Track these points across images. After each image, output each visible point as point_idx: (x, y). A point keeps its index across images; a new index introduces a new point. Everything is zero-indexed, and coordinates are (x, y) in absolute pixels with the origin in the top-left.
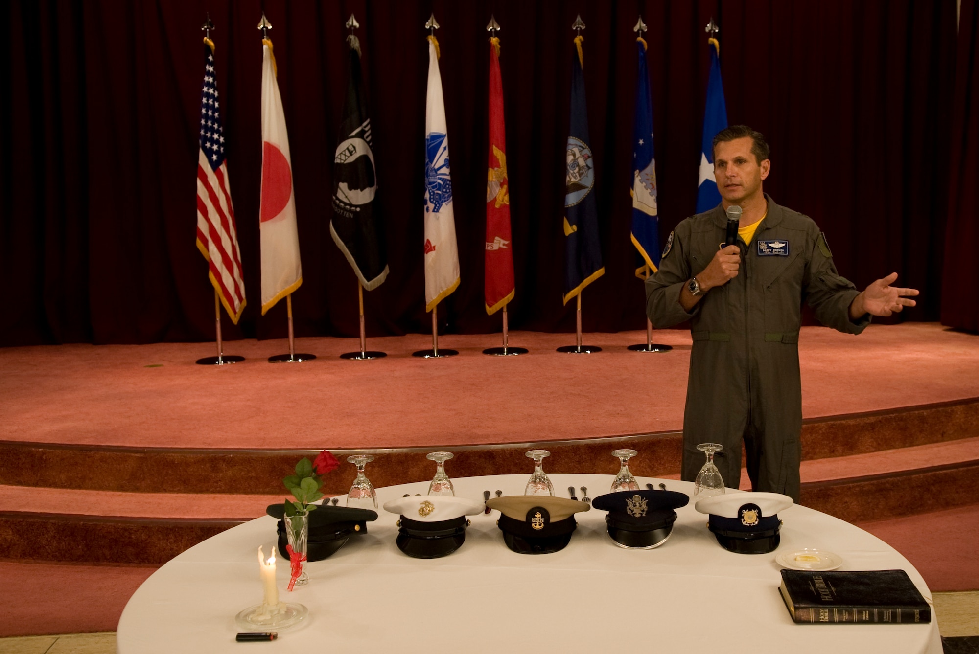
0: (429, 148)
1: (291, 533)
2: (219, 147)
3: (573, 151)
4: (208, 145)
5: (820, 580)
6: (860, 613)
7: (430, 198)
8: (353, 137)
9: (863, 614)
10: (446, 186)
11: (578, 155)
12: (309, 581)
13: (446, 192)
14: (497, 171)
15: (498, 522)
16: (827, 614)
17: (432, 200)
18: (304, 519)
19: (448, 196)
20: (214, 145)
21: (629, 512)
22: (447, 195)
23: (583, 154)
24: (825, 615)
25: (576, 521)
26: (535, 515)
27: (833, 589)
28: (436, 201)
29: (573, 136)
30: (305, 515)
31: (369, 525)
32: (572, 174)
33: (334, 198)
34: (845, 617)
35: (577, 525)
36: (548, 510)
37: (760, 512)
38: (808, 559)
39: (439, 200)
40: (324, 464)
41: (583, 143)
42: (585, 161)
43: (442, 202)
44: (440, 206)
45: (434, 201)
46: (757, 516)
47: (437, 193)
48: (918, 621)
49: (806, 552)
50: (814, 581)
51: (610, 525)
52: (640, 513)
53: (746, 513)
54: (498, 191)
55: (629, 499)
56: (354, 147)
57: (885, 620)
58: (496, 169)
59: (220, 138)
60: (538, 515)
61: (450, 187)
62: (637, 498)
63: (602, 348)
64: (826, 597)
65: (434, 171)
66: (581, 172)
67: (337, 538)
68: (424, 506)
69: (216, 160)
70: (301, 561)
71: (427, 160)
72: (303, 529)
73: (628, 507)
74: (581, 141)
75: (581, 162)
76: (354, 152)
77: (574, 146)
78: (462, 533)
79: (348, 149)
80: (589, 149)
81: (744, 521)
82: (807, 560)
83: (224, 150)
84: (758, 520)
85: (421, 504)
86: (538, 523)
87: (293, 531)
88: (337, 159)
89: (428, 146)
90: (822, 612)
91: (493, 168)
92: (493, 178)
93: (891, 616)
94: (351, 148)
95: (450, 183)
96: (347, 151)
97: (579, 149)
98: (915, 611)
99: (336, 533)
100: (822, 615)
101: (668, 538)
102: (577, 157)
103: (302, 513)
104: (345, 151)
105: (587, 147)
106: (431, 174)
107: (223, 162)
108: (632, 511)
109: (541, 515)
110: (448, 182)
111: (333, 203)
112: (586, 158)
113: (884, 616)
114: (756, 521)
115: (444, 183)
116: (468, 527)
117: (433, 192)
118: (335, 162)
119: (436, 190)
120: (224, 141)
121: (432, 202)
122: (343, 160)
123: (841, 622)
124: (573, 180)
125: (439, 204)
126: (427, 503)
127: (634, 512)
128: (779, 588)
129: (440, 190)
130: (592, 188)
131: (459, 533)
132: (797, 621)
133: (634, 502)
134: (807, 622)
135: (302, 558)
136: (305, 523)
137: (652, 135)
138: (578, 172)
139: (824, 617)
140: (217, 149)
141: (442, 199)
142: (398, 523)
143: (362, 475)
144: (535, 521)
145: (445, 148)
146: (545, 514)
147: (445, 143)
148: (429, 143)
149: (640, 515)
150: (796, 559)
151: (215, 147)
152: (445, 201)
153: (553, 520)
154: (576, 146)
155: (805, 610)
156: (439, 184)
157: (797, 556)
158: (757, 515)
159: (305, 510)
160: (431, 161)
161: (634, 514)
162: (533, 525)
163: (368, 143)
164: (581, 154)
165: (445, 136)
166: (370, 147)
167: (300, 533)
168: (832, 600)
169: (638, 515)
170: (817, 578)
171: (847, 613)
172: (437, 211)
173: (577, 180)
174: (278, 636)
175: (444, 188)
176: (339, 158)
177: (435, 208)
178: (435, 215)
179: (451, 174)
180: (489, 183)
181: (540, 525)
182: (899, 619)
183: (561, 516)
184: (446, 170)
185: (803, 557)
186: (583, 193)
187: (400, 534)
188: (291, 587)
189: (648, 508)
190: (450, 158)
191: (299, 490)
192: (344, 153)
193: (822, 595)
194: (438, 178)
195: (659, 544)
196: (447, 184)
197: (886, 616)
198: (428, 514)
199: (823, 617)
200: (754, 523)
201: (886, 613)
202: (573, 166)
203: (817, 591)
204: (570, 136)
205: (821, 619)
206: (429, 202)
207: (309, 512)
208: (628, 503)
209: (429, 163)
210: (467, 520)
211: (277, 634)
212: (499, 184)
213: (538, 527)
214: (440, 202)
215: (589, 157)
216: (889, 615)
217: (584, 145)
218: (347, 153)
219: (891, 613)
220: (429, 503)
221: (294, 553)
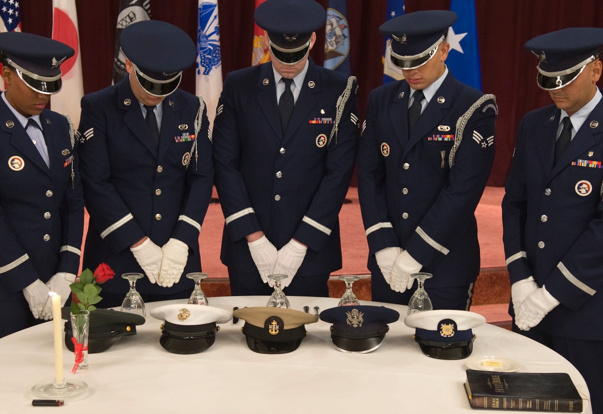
0: (201, 16)
1: (76, 328)
2: (14, 12)
3: (331, 21)
4: (4, 9)
5: (497, 378)
6: (525, 402)
7: (201, 62)
8: (133, 5)
9: (527, 403)
10: (215, 51)
11: (335, 24)
12: (89, 366)
13: (216, 57)
14: (262, 38)
15: (242, 329)
16: (498, 401)
17: (203, 64)
18: (86, 317)
19: (218, 60)
20: (10, 9)
21: (348, 322)
22: (216, 60)
23: (340, 24)
24: (496, 402)
25: (306, 330)
26: (272, 323)
27: (506, 384)
28: (207, 65)
29: (331, 8)
30: (87, 314)
31: (138, 328)
32: (329, 42)
33: (116, 60)
34: (512, 405)
35: (306, 333)
36: (283, 320)
37: (455, 326)
38: (493, 365)
39: (209, 64)
40: (103, 274)
41: (341, 14)
42: (341, 30)
43: (212, 65)
44: (210, 69)
45: (205, 65)
46: (453, 330)
47: (208, 58)
48: (572, 410)
49: (493, 359)
50: (492, 379)
51: (333, 333)
52: (357, 324)
53: (444, 327)
54: (262, 57)
55: (349, 312)
56: (134, 14)
57: (544, 409)
58: (261, 36)
59: (15, 3)
60: (274, 323)
61: (220, 52)
62: (355, 312)
63: (352, 201)
64: (499, 390)
65: (205, 38)
66: (338, 40)
67: (112, 336)
68: (182, 312)
69: (11, 23)
70: (83, 350)
71: (199, 28)
72: (85, 325)
73: (347, 319)
74: (339, 13)
75: (338, 31)
76: (134, 18)
77: (331, 17)
78: (213, 335)
79: (128, 15)
80: (346, 20)
81: (442, 333)
82: (491, 365)
83: (18, 14)
84: (454, 332)
85: (180, 311)
86: (274, 330)
87: (77, 327)
88: (119, 25)
89: (201, 14)
90: (494, 400)
91: (258, 36)
92: (258, 45)
93: (549, 405)
94: (131, 15)
95: (220, 49)
96: (128, 18)
97: (336, 20)
98: (570, 402)
99: (112, 332)
100: (494, 403)
101: (380, 345)
102: (334, 27)
103: (85, 312)
104: (126, 17)
105: (344, 18)
106: (203, 40)
107: (18, 25)
108: (351, 322)
109: (276, 323)
110: (218, 48)
111: (114, 64)
112: (342, 28)
113: (544, 406)
114: (452, 333)
115: (214, 48)
116: (218, 331)
117: (204, 56)
118: (117, 27)
119: (207, 55)
120: (18, 6)
121: (203, 66)
122: (124, 26)
123: (508, 409)
124: (330, 48)
125: (209, 67)
126: (185, 310)
127: (352, 323)
128: (464, 384)
129: (210, 55)
130: (348, 56)
131: (210, 335)
132: (474, 406)
133: (352, 315)
134: (481, 408)
135: (84, 348)
136: (86, 320)
137: (404, 7)
138: (335, 41)
139: (496, 404)
140: (13, 13)
141: (212, 63)
142: (162, 326)
143: (133, 290)
144: (271, 328)
145: (215, 17)
146: (280, 322)
147: (216, 12)
148: (202, 12)
149: (357, 325)
150: (482, 364)
151: (11, 12)
152: (215, 65)
153: (286, 327)
154: (334, 16)
155: (480, 399)
156: (209, 49)
157: (484, 362)
158: (454, 328)
159: (87, 310)
160: (203, 28)
161: (352, 325)
162: (270, 330)
163: (147, 11)
164: (338, 25)
165: (216, 5)
166: (149, 14)
167: (83, 328)
168: (504, 392)
169: (355, 326)
170: (495, 376)
171: (514, 402)
172: (208, 74)
173: (333, 48)
174: (65, 403)
175: (214, 53)
176: (120, 24)
177: (205, 71)
178: (206, 78)
179: (221, 40)
180: (255, 50)
181: (276, 331)
182: (556, 408)
183: (293, 324)
184: (216, 37)
185: (488, 362)
186: (339, 60)
187: (162, 335)
188: (75, 370)
189: (364, 320)
190: (220, 25)
191: (82, 293)
192: (125, 19)
193: (496, 388)
194: (209, 44)
195: (372, 349)
196: (217, 50)
197: (546, 405)
198: (185, 319)
199: (494, 404)
200: (450, 335)
201: (546, 403)
202: (331, 35)
203: (493, 385)
204: (329, 7)
205: (493, 406)
206: (200, 66)
207: (90, 312)
208: (348, 315)
209: (201, 30)
210: (217, 326)
211: (64, 401)
212: (263, 51)
213: (274, 333)
214: (210, 65)
215: (345, 27)
216: (548, 405)
217: (341, 16)
218: (128, 20)
219: (549, 403)
220: (187, 310)
221: (78, 344)
